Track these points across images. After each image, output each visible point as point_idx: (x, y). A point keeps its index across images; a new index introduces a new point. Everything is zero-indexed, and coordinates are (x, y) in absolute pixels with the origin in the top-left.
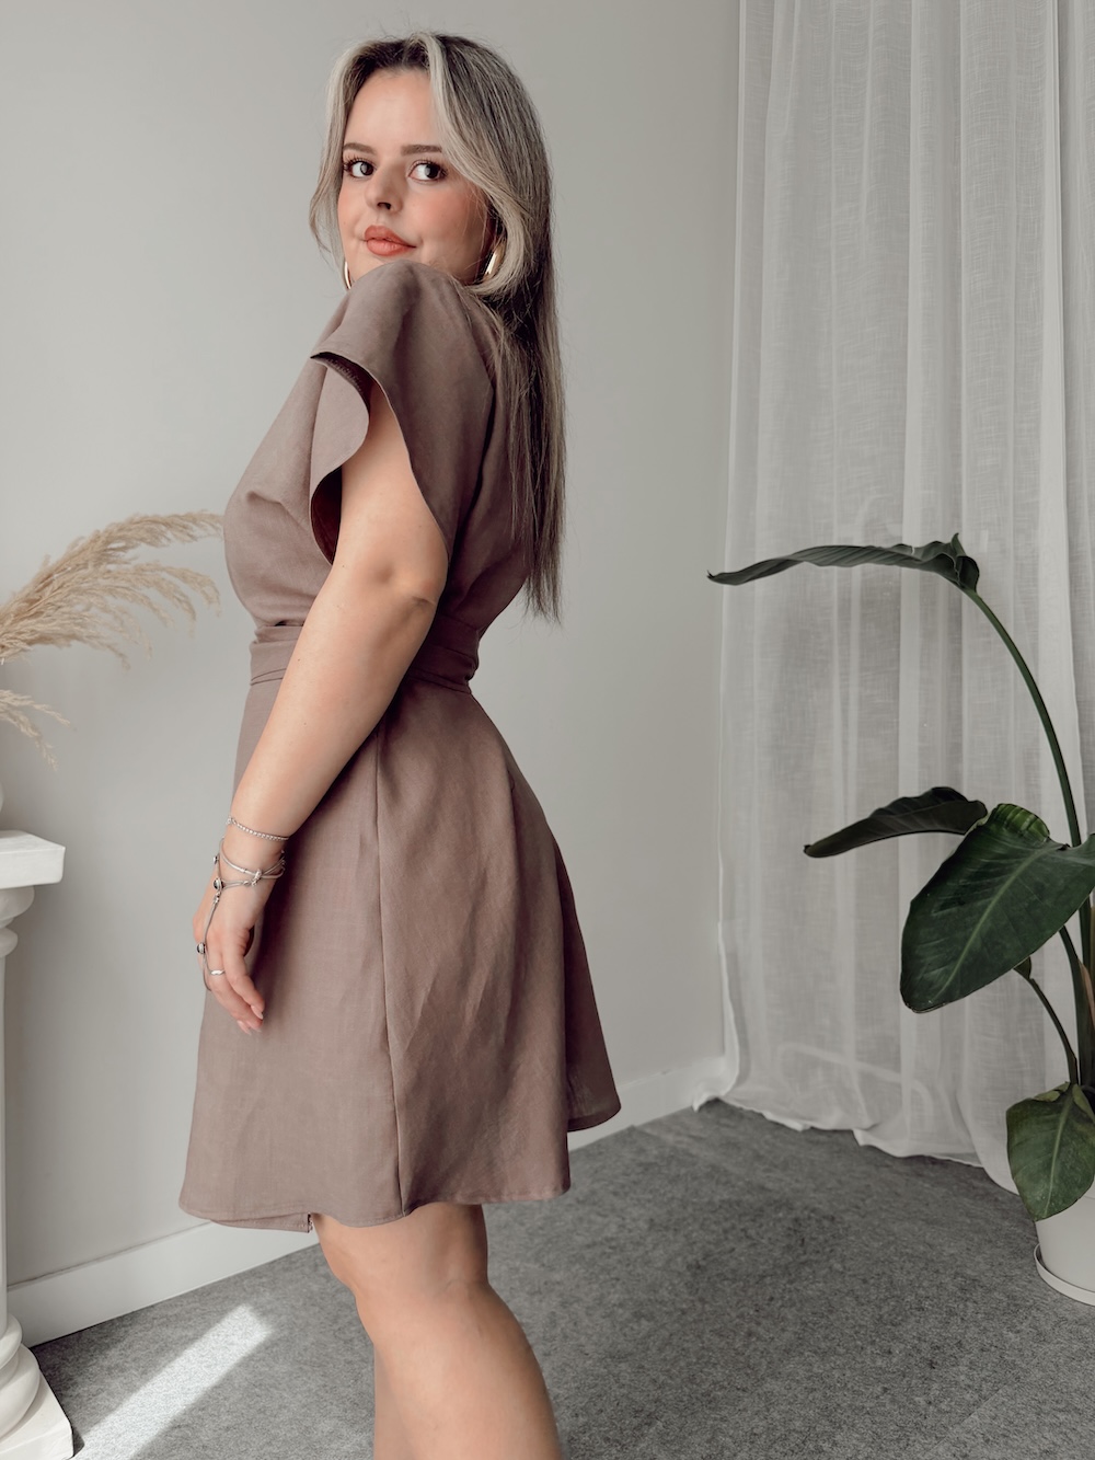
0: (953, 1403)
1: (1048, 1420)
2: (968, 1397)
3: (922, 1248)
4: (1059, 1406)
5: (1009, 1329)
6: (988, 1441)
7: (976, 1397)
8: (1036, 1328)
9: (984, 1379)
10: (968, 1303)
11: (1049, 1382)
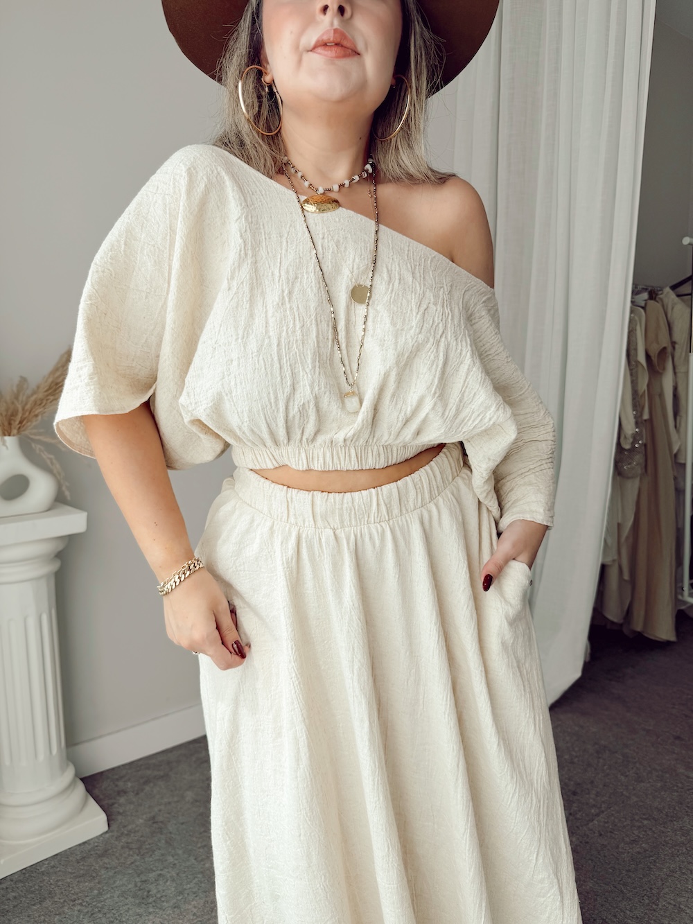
0: (584, 815)
1: (637, 824)
2: (593, 811)
3: (577, 728)
4: (644, 817)
5: (622, 775)
6: (601, 835)
7: (597, 811)
8: (637, 774)
9: (604, 802)
10: (601, 760)
11: (641, 804)
